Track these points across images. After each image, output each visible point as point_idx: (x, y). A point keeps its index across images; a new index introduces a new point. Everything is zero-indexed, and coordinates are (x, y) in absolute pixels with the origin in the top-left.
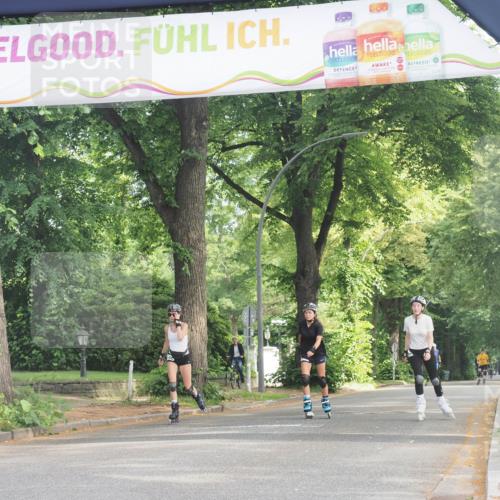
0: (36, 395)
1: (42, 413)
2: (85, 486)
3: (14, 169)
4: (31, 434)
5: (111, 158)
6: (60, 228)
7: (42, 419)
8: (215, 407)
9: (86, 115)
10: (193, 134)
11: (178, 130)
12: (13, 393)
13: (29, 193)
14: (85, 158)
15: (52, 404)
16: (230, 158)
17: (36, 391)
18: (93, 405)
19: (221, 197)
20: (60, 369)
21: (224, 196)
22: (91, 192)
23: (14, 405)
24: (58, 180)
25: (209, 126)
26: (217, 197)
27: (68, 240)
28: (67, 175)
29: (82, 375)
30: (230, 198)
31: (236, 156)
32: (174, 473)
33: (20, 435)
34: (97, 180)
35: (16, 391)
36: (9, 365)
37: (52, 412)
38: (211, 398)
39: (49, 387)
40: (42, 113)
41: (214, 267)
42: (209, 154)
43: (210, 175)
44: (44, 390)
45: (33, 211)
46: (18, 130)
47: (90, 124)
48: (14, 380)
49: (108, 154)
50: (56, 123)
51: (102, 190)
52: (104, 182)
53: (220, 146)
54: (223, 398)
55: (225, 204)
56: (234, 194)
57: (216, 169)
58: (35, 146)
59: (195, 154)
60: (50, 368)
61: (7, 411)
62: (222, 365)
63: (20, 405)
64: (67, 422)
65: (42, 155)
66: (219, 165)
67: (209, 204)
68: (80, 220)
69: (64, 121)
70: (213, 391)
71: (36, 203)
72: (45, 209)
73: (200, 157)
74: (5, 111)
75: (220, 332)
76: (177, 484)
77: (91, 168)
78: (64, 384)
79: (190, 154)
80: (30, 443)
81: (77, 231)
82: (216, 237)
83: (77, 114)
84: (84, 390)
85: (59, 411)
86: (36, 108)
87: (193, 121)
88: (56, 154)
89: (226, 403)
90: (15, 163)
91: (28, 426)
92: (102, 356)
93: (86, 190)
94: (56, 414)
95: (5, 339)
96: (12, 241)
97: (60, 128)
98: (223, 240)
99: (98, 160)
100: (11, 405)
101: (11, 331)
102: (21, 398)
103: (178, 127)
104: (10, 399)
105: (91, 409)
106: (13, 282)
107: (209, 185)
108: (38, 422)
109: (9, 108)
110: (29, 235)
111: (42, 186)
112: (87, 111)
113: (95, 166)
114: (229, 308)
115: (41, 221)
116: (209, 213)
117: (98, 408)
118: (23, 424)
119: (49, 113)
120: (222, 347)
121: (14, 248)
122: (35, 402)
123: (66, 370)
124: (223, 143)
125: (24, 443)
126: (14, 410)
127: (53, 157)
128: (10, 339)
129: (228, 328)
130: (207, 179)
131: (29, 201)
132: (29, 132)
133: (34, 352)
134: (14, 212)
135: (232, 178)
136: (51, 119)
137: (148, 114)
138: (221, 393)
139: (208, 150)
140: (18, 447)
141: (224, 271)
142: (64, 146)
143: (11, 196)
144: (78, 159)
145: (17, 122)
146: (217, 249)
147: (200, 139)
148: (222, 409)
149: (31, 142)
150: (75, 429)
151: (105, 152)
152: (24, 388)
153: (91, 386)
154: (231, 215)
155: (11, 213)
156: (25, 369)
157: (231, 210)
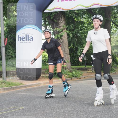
0: (76, 71)
1: (77, 74)
2: (87, 89)
3: (70, 24)
4: (75, 79)
5: (90, 21)
6: (80, 36)
7: (77, 75)
8: (114, 73)
9: (85, 12)
10: (108, 15)
11: (104, 14)
12: (71, 70)
13: (73, 29)
14: (85, 21)
15: (79, 72)
16: (116, 20)
17: (76, 70)
18: (88, 73)
19: (114, 28)
20: (81, 65)
21: (115, 28)
22: (86, 28)
23: (72, 73)
24: (79, 26)
25: (111, 13)
26: (113, 28)
27: (82, 38)
28: (81, 25)
29: (85, 66)
30: (116, 28)
31: (117, 19)
32: (106, 86)
33: (73, 79)
34: (88, 25)
35: (72, 70)
36: (70, 64)
37: (79, 74)
38: (113, 71)
39: (78, 69)
40: (76, 12)
41: (113, 43)
42: (111, 19)
43: (112, 23)
44: (78, 70)
45: (74, 32)
46: (71, 15)
47: (86, 13)
48: (72, 67)
49: (90, 20)
50: (79, 14)
51: (88, 27)
52: (89, 26)
53: (114, 17)
54: (115, 71)
55: (115, 29)
56: (117, 27)
57: (113, 22)
58: (75, 18)
59: (108, 19)
60: (78, 65)
61: (70, 74)
62: (115, 64)
63: (73, 73)
64: (83, 76)
65: (76, 20)
66: (114, 21)
67: (111, 29)
68: (84, 34)
69: (80, 13)
70: (113, 69)
71: (75, 31)
72: (77, 32)
73: (109, 20)
74: (68, 11)
75: (114, 57)
76: (106, 89)
77: (86, 23)
78: (82, 68)
79: (107, 19)
80: (75, 80)
81: (83, 36)
82: (113, 37)
83: (83, 11)
84: (86, 69)
85: (81, 74)
86: (74, 10)
87: (108, 12)
88: (79, 20)
89: (116, 72)
90: (70, 22)
91: (75, 77)
92: (89, 62)
93: (85, 27)
94: (80, 74)
95: (69, 59)
96: (70, 39)
97: (80, 15)
98: (114, 37)
99: (87, 21)
100: (71, 73)
101: (71, 58)
102: (73, 71)
103: (104, 13)
104: (71, 71)
105: (87, 73)
106: (70, 47)
107: (111, 26)
108: (77, 76)
109: (69, 11)
110: (74, 37)
111: (76, 27)
112: (85, 10)
113: (87, 22)
114: (116, 52)
115: (76, 34)
116: (112, 31)
117: (89, 73)
118: (74, 77)
119: (77, 11)
120: (115, 60)
121: (71, 40)
122: (76, 72)
123: (82, 65)
124: (114, 16)
125: (74, 81)
126: (72, 74)
127: (78, 21)
128: (70, 59)
129: (116, 56)
130: (111, 24)
131: (73, 30)
132: (73, 16)
133: (75, 62)
134: (71, 32)
135: (116, 24)
136: (77, 13)
137: (98, 11)
138: (115, 70)
139: (111, 18)
140: (73, 81)
141: (115, 44)
142: (80, 18)
143: (70, 29)
144: (83, 21)
145: (70, 14)
146: (113, 39)
147: (109, 16)
148: (115, 73)
149: (74, 18)
150: (84, 78)
151: (89, 19)
152: (74, 69)
153: (87, 69)
154: (116, 32)
155: (70, 33)
156: (73, 65)
157: (116, 31)
